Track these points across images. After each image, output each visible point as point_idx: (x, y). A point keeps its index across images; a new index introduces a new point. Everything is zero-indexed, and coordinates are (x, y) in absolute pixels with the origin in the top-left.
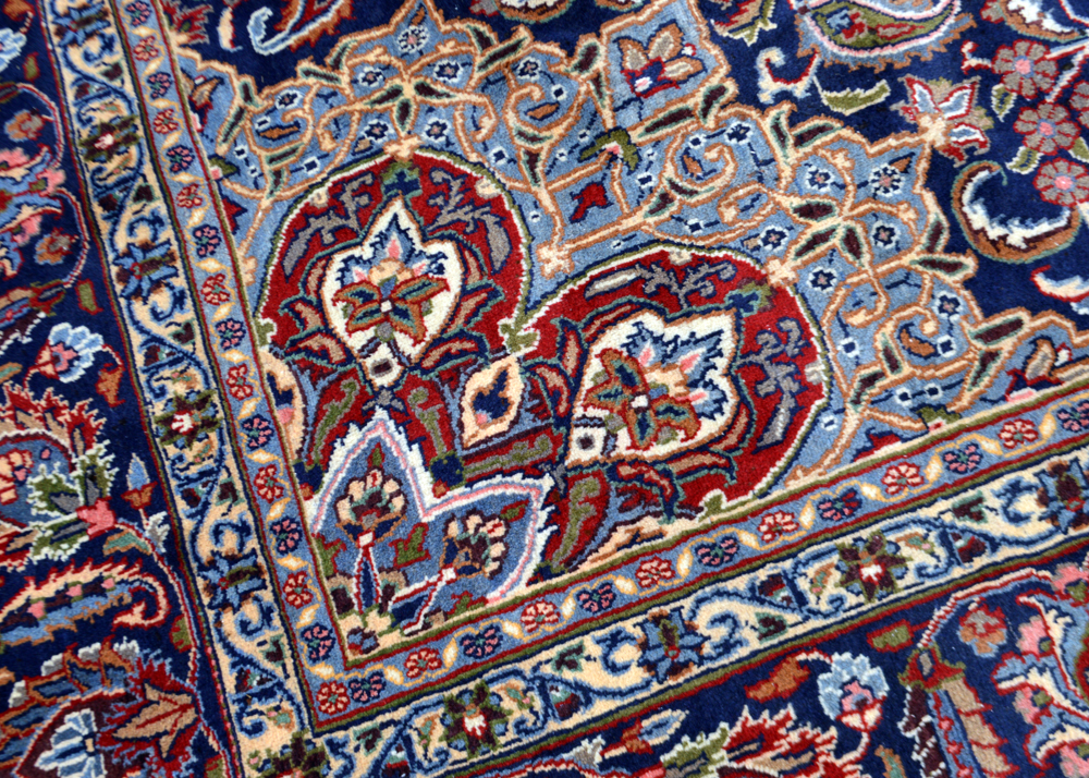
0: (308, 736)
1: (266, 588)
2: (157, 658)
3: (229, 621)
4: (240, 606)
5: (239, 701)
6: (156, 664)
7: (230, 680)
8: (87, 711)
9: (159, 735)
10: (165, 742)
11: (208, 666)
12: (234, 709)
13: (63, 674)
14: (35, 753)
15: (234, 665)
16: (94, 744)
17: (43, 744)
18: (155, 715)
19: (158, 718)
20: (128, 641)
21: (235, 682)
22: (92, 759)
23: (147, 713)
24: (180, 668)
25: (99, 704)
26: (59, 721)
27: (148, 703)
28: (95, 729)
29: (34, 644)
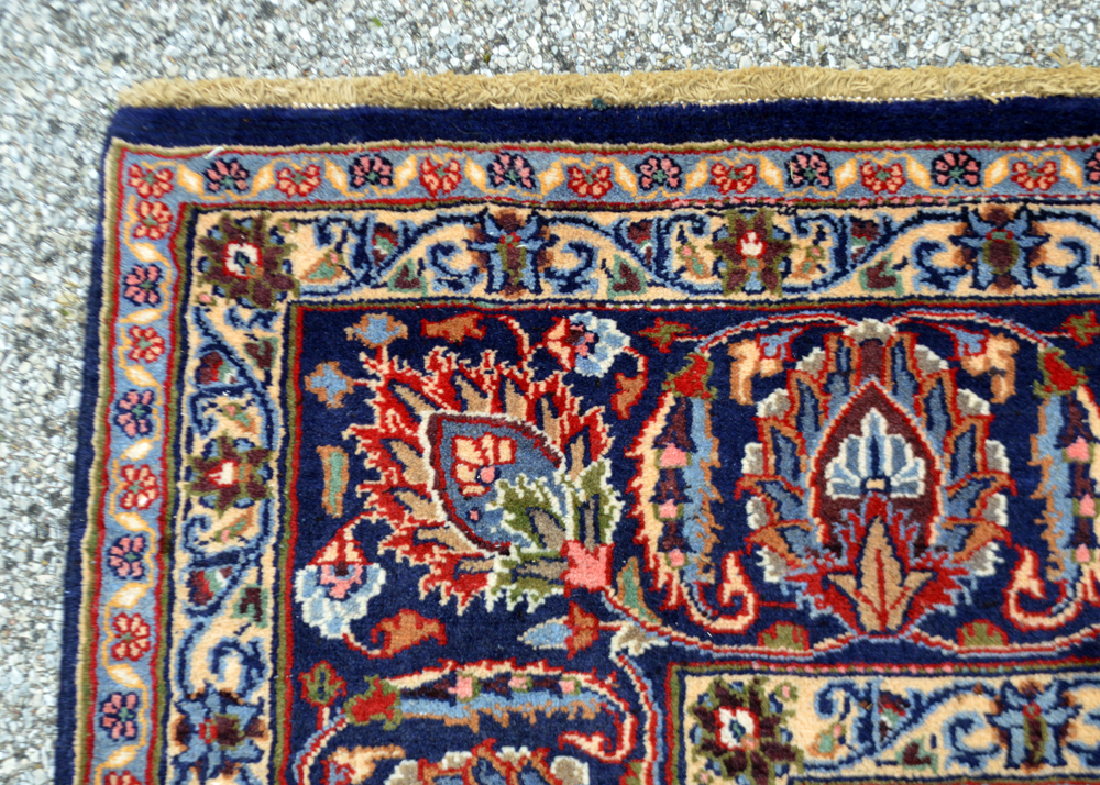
0: (794, 771)
1: (1007, 767)
2: (961, 597)
3: (978, 705)
4: (994, 725)
5: (868, 692)
6: (953, 594)
7: (901, 686)
8: (921, 489)
9: (859, 575)
10: (847, 583)
11: (929, 661)
12: (860, 683)
13: (979, 468)
14: (890, 411)
15: (917, 697)
16: (876, 491)
17: (898, 423)
18: (887, 577)
19: (881, 580)
20: (996, 565)
21: (894, 691)
22: (857, 483)
23: (892, 567)
24: (938, 624)
25: (924, 508)
26: (921, 450)
27: (904, 572)
28: (894, 495)
29: (1032, 436)
